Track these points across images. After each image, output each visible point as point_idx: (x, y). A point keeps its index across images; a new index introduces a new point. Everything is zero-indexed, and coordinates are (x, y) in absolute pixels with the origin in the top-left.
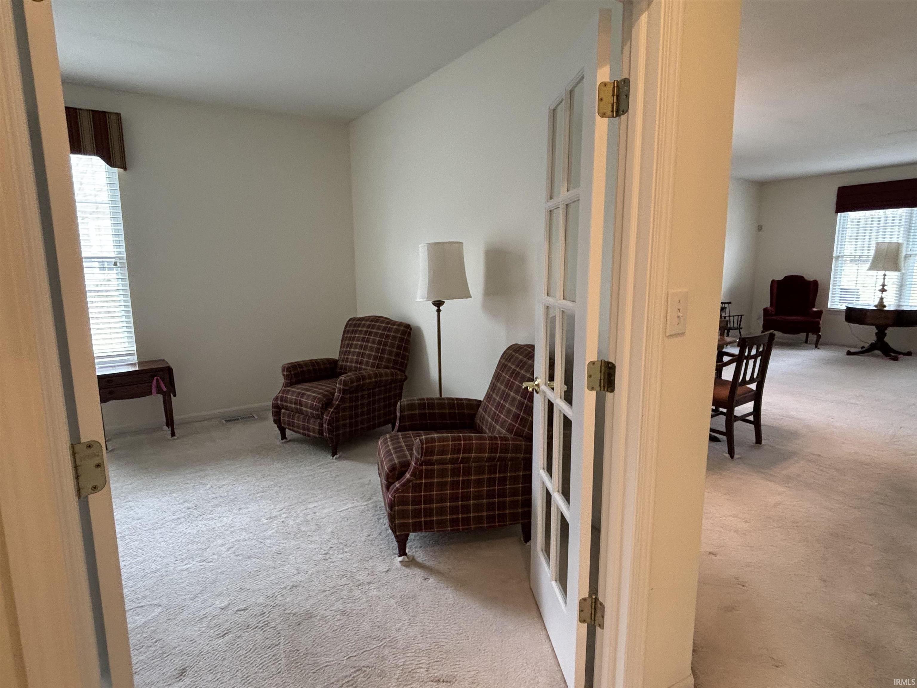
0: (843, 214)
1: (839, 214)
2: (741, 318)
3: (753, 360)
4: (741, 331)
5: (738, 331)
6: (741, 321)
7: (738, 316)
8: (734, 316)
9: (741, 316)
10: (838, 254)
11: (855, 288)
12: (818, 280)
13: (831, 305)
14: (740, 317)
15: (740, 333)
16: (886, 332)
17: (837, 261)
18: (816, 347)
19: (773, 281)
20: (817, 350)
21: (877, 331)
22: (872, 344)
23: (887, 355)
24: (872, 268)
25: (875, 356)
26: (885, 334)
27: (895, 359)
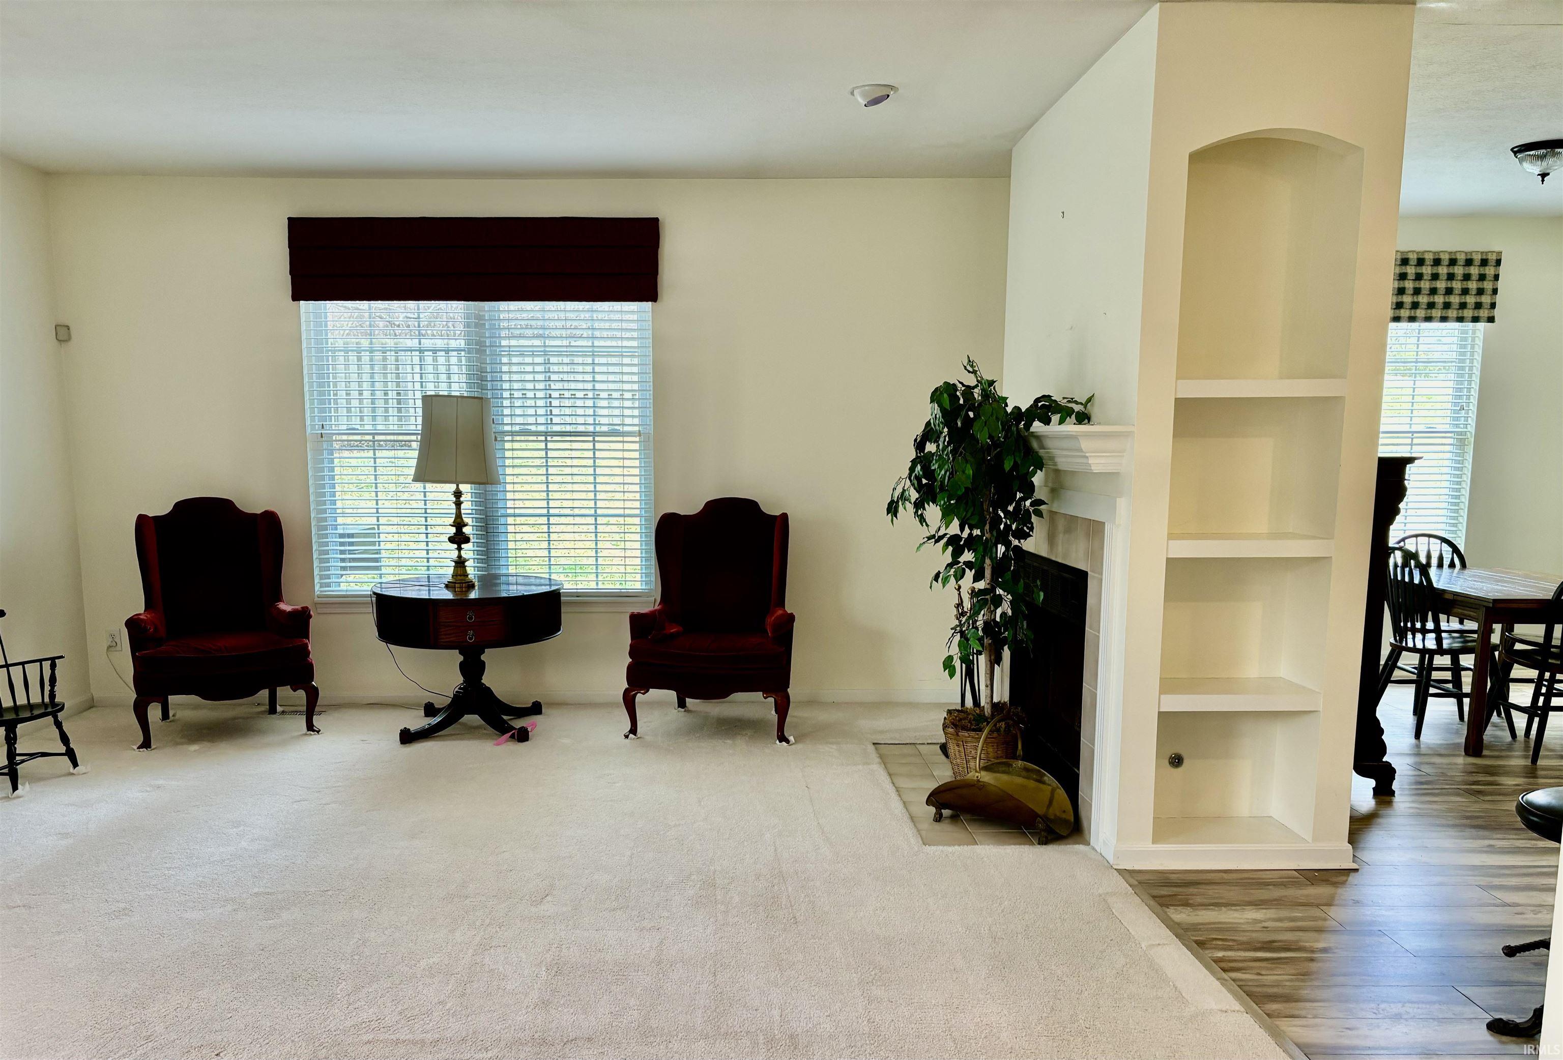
0: (313, 304)
1: (302, 303)
2: (53, 668)
4: (60, 716)
5: (47, 719)
6: (53, 680)
9: (52, 661)
10: (319, 430)
12: (276, 510)
13: (323, 584)
14: (46, 665)
15: (57, 724)
16: (483, 657)
17: (319, 451)
18: (310, 727)
19: (142, 522)
20: (314, 738)
21: (461, 658)
22: (456, 697)
23: (501, 728)
24: (422, 476)
25: (471, 732)
26: (482, 667)
27: (523, 736)
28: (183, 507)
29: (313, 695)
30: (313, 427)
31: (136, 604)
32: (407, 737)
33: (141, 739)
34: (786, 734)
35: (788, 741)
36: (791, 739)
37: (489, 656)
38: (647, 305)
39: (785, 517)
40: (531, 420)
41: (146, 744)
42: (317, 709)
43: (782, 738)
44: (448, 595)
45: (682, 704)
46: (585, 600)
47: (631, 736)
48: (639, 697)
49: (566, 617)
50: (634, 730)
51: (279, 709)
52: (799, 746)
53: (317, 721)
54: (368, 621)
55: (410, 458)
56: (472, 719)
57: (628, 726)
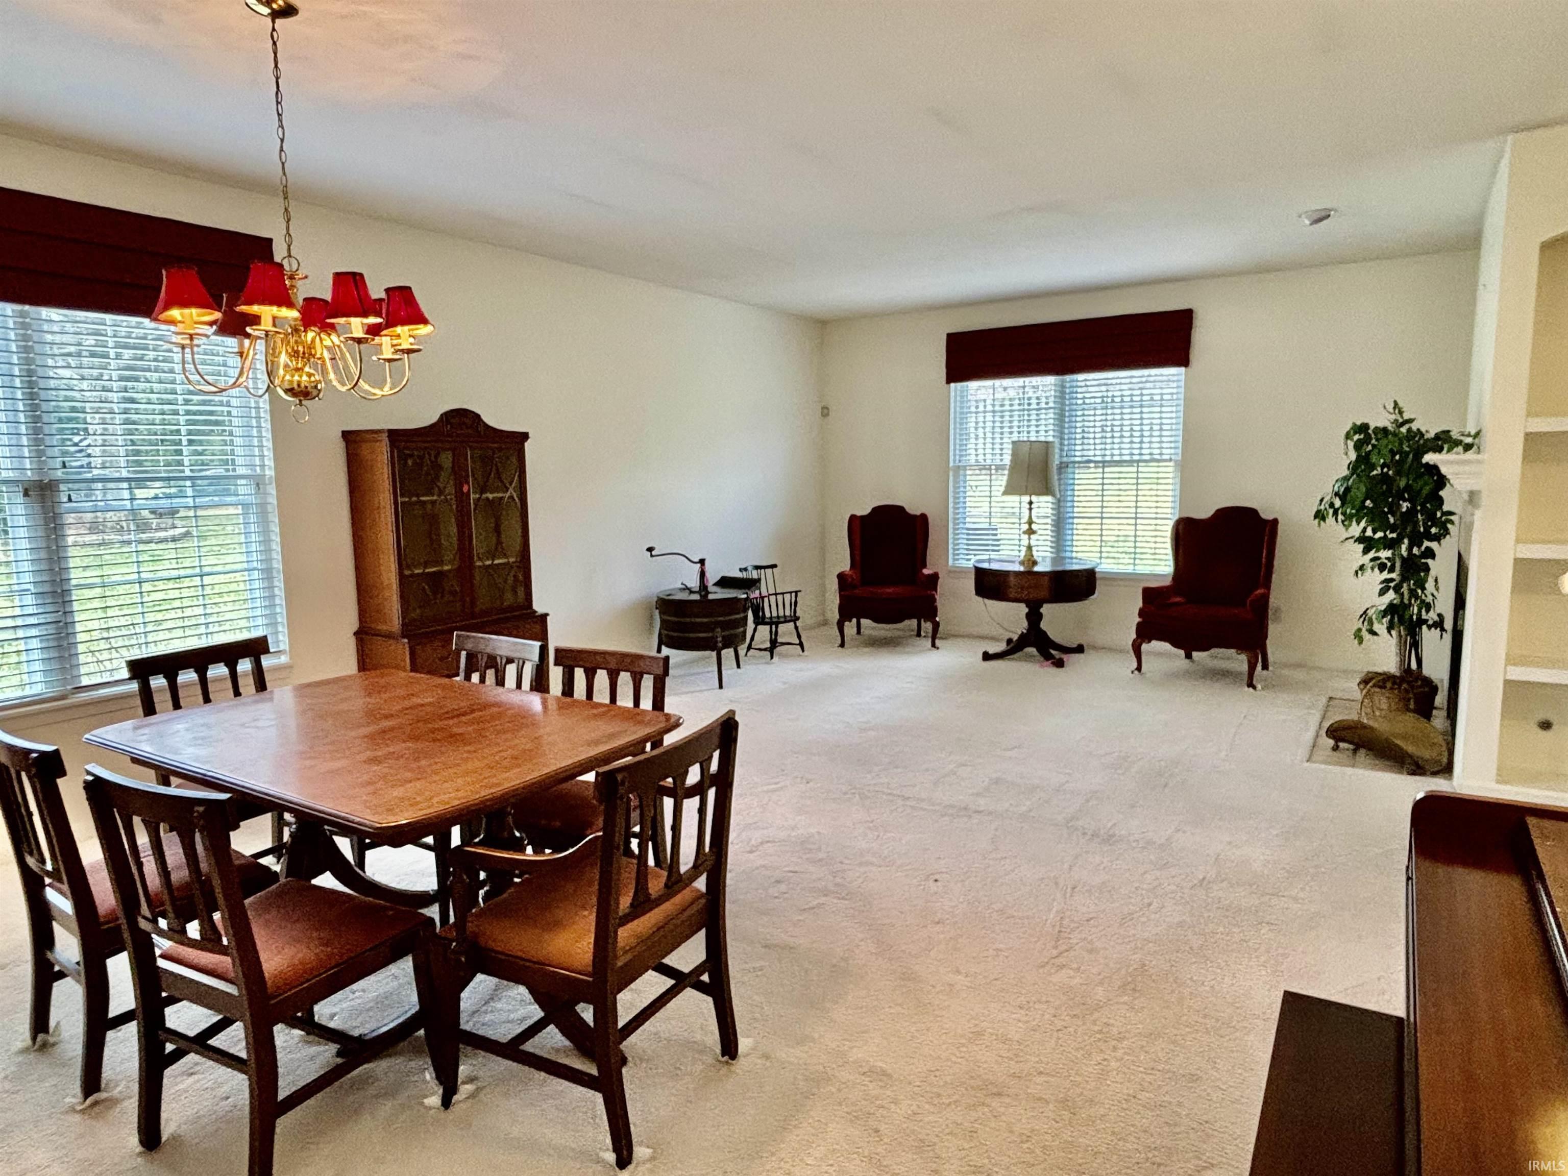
0: (959, 385)
1: (952, 385)
2: (796, 596)
3: (696, 800)
4: (798, 623)
5: (792, 624)
6: (796, 603)
7: (791, 593)
8: (783, 594)
9: (796, 592)
10: (957, 464)
11: (987, 526)
12: (926, 513)
13: (954, 560)
14: (793, 594)
15: (796, 628)
16: (1042, 610)
17: (956, 476)
18: (934, 645)
19: (853, 518)
20: (935, 651)
21: (1027, 610)
22: (1022, 636)
23: (1047, 657)
24: (1010, 490)
25: (1029, 658)
26: (1040, 616)
27: (1060, 664)
28: (877, 511)
29: (936, 626)
30: (954, 461)
31: (845, 565)
32: (987, 657)
33: (839, 642)
34: (1254, 683)
35: (1254, 688)
36: (1259, 687)
37: (1046, 609)
38: (1182, 370)
39: (1275, 522)
40: (1091, 453)
41: (842, 645)
42: (938, 635)
43: (1251, 685)
44: (1022, 569)
45: (1189, 656)
46: (1114, 578)
47: (1136, 672)
48: (1145, 647)
49: (1100, 587)
50: (1139, 669)
51: (923, 634)
52: (1264, 693)
53: (938, 642)
54: (970, 583)
55: (1002, 481)
56: (1032, 650)
57: (1135, 665)
